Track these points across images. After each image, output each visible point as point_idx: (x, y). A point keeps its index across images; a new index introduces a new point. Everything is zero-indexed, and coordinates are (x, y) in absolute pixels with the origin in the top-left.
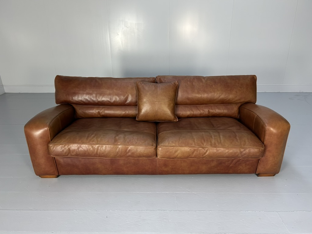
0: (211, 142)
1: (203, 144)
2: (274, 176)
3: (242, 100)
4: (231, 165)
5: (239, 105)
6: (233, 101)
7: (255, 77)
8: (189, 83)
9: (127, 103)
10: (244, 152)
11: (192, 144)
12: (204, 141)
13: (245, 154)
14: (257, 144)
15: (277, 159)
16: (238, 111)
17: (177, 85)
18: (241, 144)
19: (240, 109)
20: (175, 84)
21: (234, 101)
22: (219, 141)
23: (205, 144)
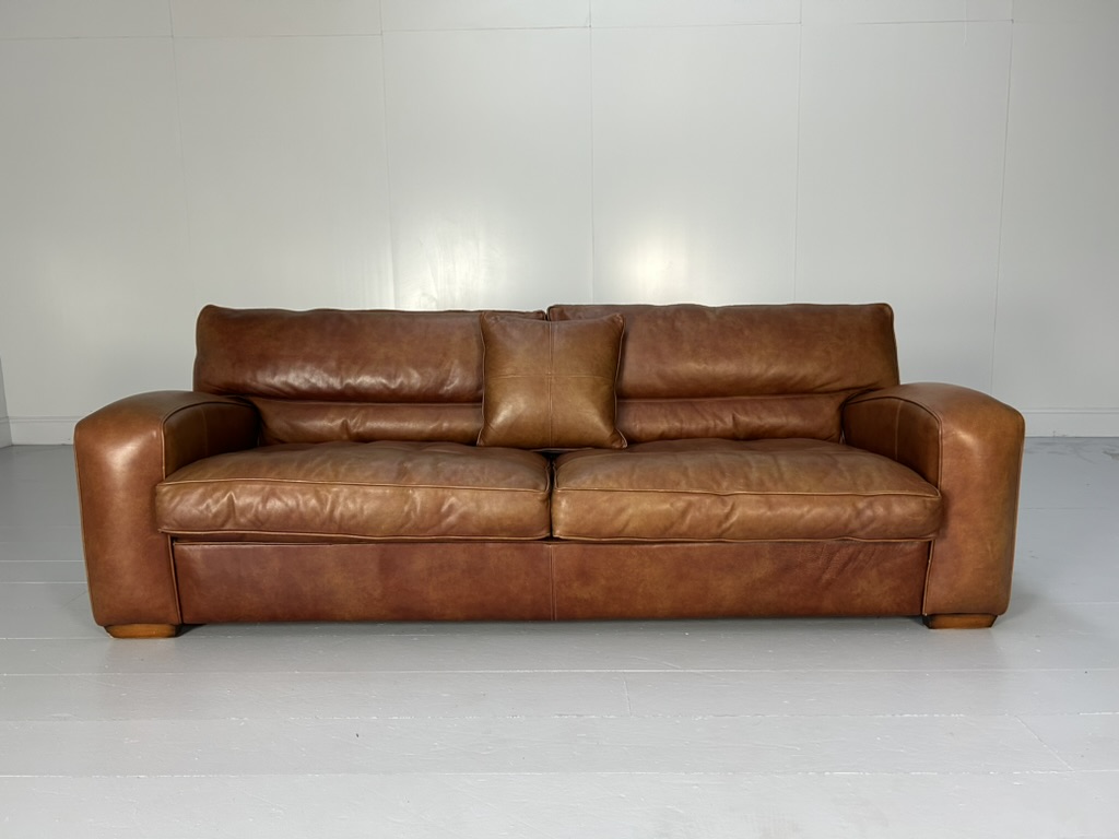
0: (746, 478)
1: (719, 485)
2: (990, 626)
3: (849, 383)
4: (827, 577)
5: (841, 398)
6: (818, 383)
7: (887, 309)
8: (660, 322)
9: (448, 390)
10: (869, 513)
11: (678, 484)
12: (723, 474)
13: (872, 520)
14: (912, 483)
15: (992, 544)
16: (837, 419)
17: (619, 326)
18: (855, 484)
19: (843, 409)
20: (613, 321)
21: (822, 385)
22: (776, 475)
23: (725, 484)
